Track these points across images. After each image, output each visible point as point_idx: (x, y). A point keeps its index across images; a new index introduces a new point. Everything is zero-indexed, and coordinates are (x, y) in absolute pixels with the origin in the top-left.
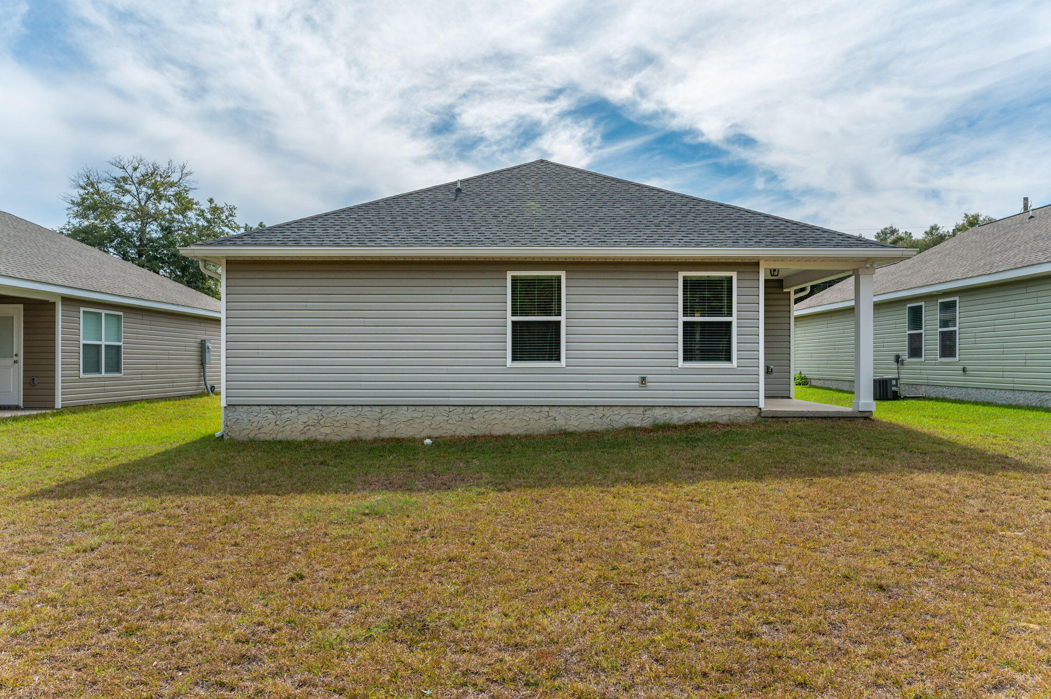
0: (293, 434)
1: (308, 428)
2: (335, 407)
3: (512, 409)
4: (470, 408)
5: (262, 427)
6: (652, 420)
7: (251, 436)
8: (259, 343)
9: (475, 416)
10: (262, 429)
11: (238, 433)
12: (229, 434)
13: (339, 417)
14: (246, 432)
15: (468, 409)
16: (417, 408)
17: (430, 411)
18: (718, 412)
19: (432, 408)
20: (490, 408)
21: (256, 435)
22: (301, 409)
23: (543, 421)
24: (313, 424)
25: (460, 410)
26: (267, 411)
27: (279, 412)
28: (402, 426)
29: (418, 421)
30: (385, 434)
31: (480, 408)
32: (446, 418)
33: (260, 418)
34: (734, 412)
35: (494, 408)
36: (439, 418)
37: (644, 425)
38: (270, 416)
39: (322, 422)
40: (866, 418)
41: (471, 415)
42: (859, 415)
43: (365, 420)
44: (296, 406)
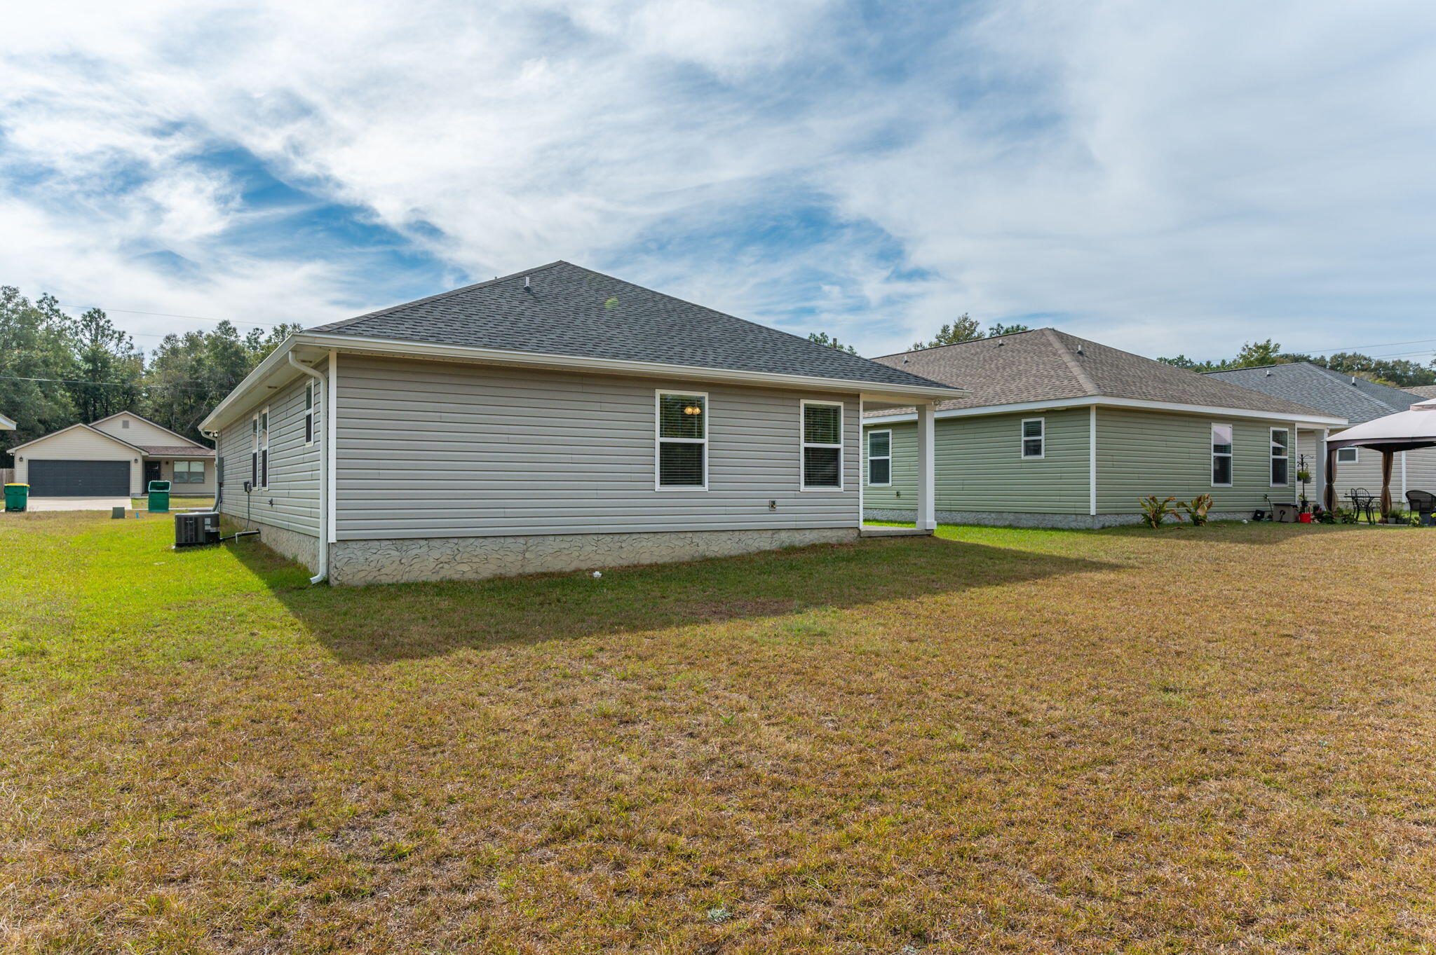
0: (423, 574)
1: (441, 565)
2: (473, 540)
3: (659, 536)
4: (618, 536)
5: (383, 566)
6: (778, 542)
7: (370, 578)
8: (381, 461)
9: (623, 545)
10: (382, 570)
11: (350, 577)
12: (339, 578)
13: (479, 551)
14: (362, 574)
15: (617, 537)
16: (565, 538)
17: (578, 541)
18: (828, 533)
19: (580, 537)
20: (638, 536)
21: (375, 577)
22: (432, 543)
23: (688, 547)
24: (447, 560)
25: (608, 538)
26: (389, 547)
27: (405, 548)
28: (549, 558)
29: (566, 552)
30: (530, 569)
31: (628, 536)
32: (594, 548)
33: (381, 557)
34: (840, 533)
35: (643, 536)
36: (588, 548)
37: (772, 548)
38: (394, 553)
39: (458, 558)
40: (929, 535)
41: (619, 544)
42: (926, 533)
43: (507, 553)
44: (426, 539)
